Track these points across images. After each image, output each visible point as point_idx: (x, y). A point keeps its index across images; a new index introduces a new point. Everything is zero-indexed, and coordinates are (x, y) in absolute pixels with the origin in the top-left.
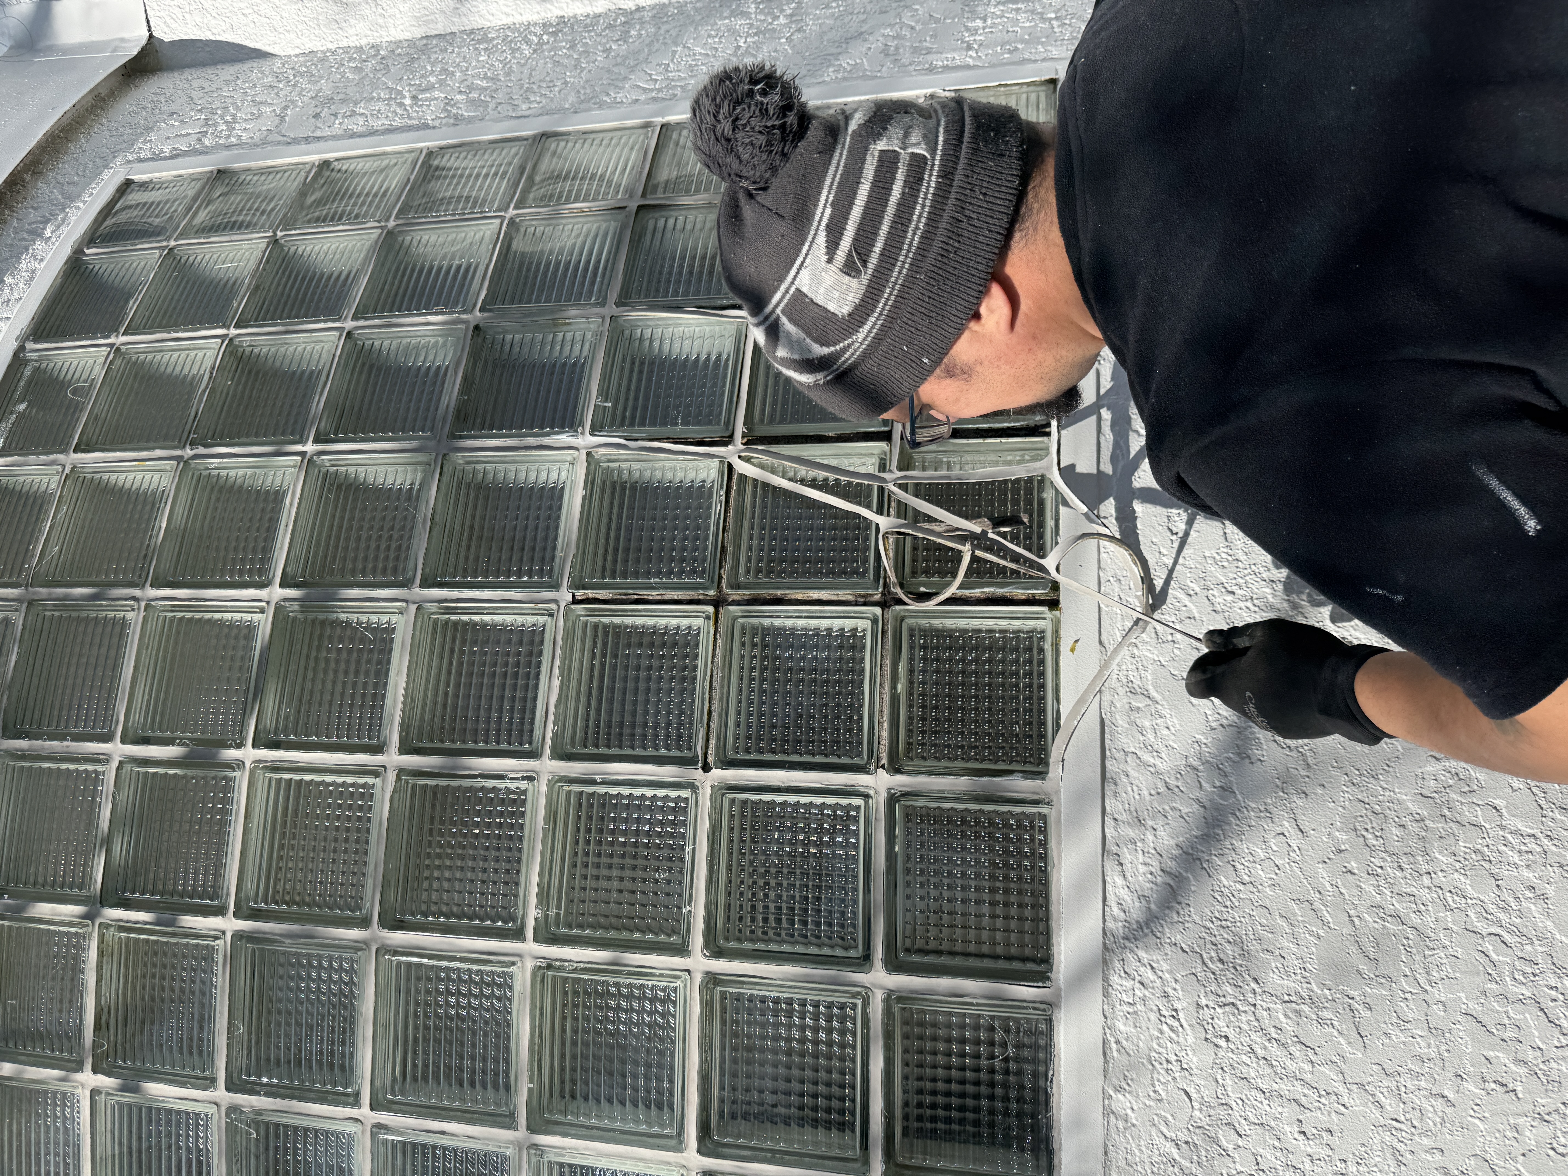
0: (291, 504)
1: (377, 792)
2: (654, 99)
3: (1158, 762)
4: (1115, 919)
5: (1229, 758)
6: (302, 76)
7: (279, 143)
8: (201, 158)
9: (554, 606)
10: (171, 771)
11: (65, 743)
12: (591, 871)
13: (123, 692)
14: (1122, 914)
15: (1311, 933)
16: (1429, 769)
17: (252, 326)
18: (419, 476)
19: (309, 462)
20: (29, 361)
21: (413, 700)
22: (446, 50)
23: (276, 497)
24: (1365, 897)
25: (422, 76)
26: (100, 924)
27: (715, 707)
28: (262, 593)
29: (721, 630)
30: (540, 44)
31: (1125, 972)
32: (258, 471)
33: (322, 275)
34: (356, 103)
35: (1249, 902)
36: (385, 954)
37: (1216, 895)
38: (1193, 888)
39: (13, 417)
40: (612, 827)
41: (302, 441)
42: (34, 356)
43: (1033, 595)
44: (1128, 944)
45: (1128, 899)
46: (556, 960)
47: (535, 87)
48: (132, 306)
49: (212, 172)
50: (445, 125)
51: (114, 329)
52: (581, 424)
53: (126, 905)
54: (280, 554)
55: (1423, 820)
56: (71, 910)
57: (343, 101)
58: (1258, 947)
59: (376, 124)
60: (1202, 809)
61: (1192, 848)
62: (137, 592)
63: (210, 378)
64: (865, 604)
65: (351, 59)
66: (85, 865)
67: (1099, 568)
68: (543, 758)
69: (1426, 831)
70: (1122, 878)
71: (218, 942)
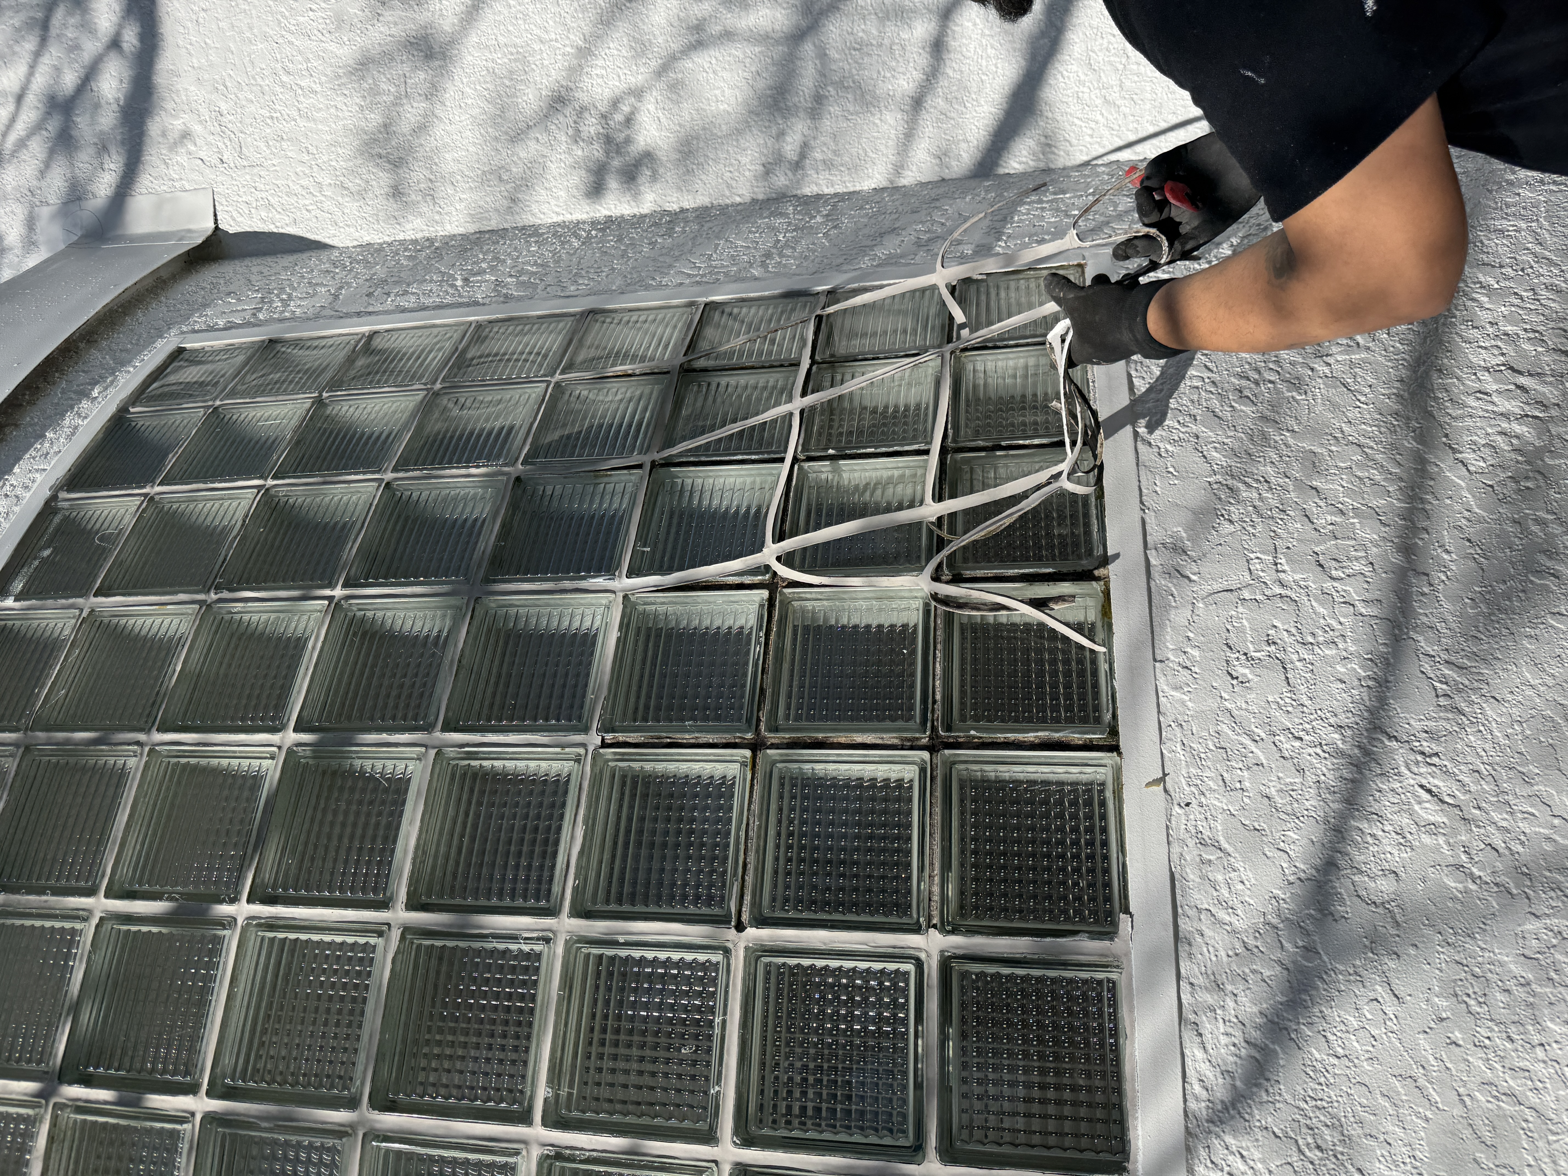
0: (314, 648)
1: (378, 955)
2: (698, 283)
3: (1234, 919)
4: (1197, 1099)
5: (1311, 915)
6: (358, 262)
7: (331, 317)
8: (256, 329)
9: (581, 751)
10: (155, 930)
11: (44, 898)
12: (608, 1050)
13: (114, 842)
14: (1205, 1092)
15: (1418, 1114)
16: (1528, 927)
17: (289, 477)
18: (448, 623)
19: (336, 606)
20: (60, 509)
21: (424, 853)
22: (498, 242)
23: (298, 645)
24: (1473, 1072)
25: (474, 263)
26: (55, 1104)
27: (752, 858)
28: (275, 738)
29: (759, 775)
30: (589, 237)
31: (1212, 1162)
32: (282, 615)
33: (363, 434)
34: (408, 285)
35: (1346, 1079)
36: (373, 1140)
37: (1308, 1070)
38: (1282, 1062)
39: (36, 563)
40: (632, 999)
41: (331, 585)
42: (66, 504)
43: (1091, 740)
44: (1213, 1128)
45: (1210, 1075)
46: (567, 1148)
47: (583, 272)
48: (171, 460)
49: (263, 341)
50: (496, 302)
51: (149, 480)
52: (619, 565)
53: (88, 1081)
54: (297, 698)
55: (1529, 984)
56: (25, 1087)
57: (396, 283)
58: (1360, 1131)
59: (428, 301)
60: (1285, 972)
61: (1278, 1016)
62: (142, 737)
63: (243, 525)
64: (912, 748)
65: (406, 250)
66: (46, 1037)
67: (1159, 712)
68: (561, 916)
69: (1534, 996)
70: (1202, 1051)
71: (185, 1126)
